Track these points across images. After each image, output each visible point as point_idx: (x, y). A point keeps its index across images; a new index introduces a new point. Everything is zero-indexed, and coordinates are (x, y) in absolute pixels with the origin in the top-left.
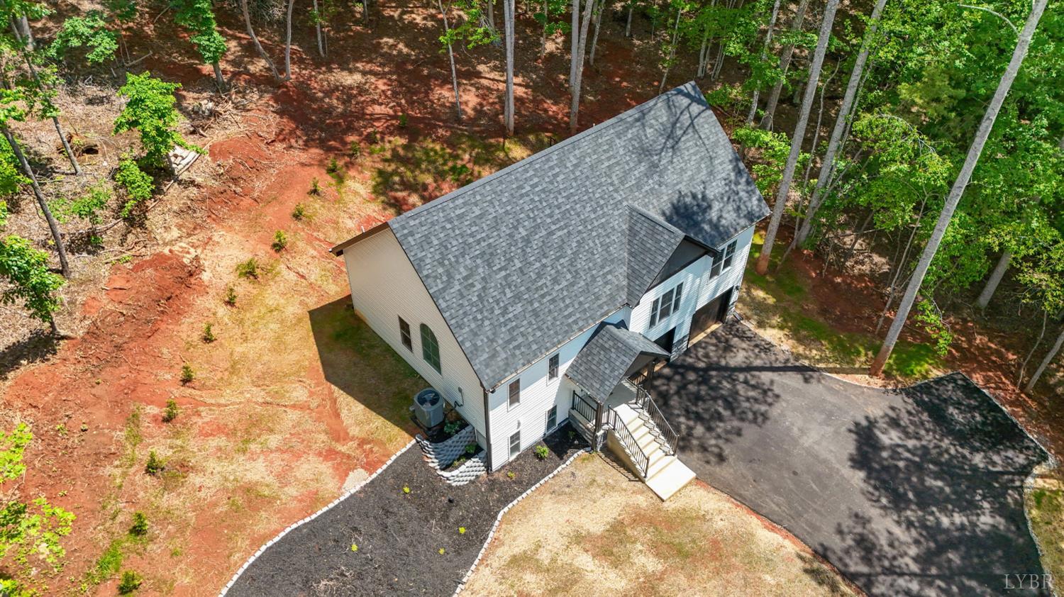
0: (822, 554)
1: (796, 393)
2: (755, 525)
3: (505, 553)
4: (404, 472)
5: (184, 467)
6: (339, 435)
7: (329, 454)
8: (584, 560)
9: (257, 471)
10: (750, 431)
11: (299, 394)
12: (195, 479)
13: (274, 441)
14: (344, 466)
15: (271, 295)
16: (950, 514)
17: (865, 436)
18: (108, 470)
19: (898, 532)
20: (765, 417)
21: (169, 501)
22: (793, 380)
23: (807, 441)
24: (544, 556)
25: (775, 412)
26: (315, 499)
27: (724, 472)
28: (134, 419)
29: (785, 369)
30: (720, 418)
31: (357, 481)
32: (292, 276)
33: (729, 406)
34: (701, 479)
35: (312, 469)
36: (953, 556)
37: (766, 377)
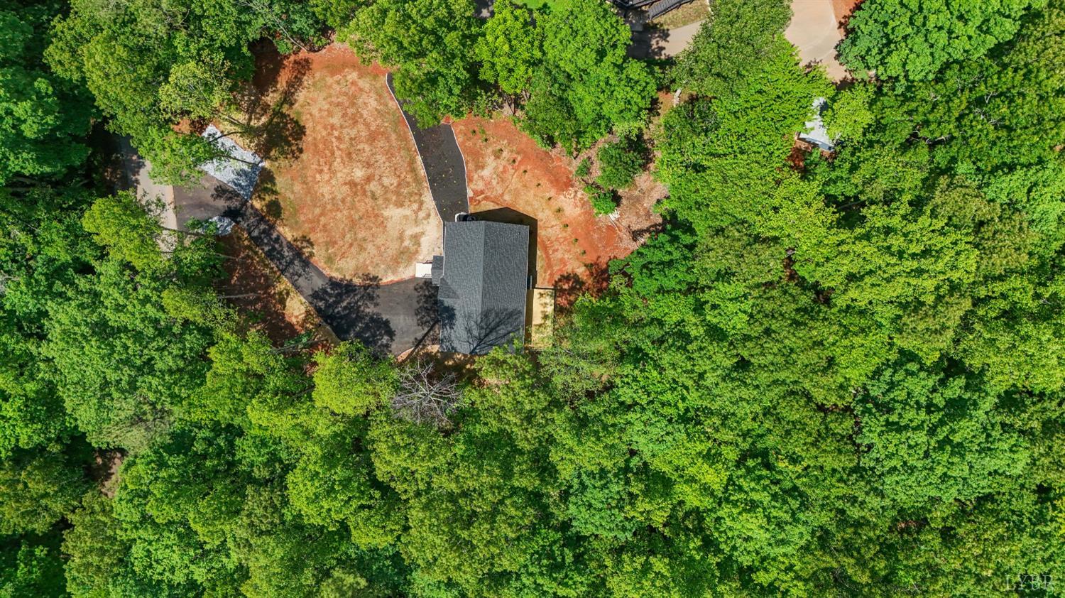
0: (378, 286)
1: (415, 332)
2: (396, 279)
3: (433, 214)
4: (465, 208)
5: (497, 157)
6: (486, 198)
7: (482, 192)
8: (417, 230)
9: (486, 173)
10: (416, 306)
11: (507, 197)
12: (493, 157)
13: (494, 182)
14: (476, 193)
15: (548, 213)
16: (361, 328)
17: (391, 334)
18: (506, 142)
19: (367, 310)
20: (417, 315)
21: (490, 150)
22: (419, 335)
23: (402, 317)
24: (425, 222)
25: (415, 319)
26: (471, 180)
27: (411, 286)
28: (518, 153)
29: (424, 337)
30: (426, 302)
31: (470, 193)
32: (553, 223)
33: (426, 308)
34: (414, 279)
35: (480, 186)
36: (354, 316)
37: (426, 329)
